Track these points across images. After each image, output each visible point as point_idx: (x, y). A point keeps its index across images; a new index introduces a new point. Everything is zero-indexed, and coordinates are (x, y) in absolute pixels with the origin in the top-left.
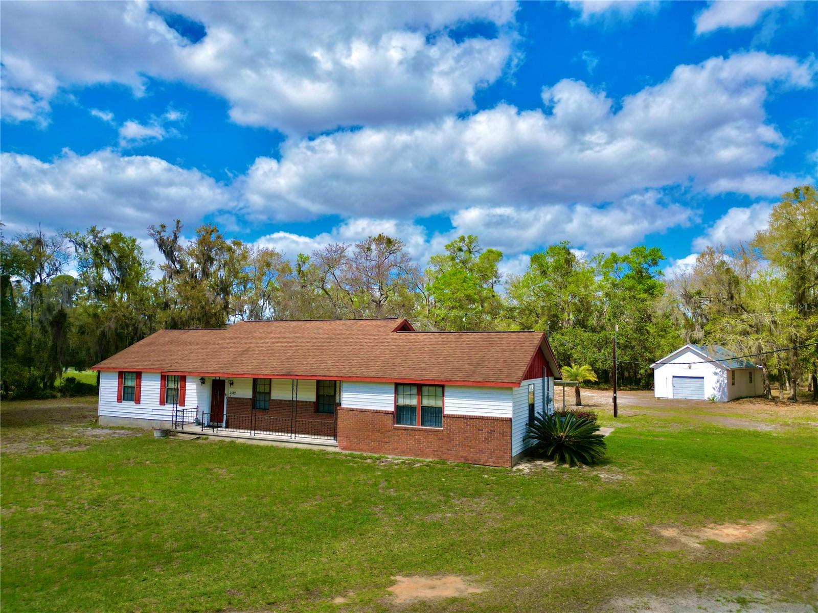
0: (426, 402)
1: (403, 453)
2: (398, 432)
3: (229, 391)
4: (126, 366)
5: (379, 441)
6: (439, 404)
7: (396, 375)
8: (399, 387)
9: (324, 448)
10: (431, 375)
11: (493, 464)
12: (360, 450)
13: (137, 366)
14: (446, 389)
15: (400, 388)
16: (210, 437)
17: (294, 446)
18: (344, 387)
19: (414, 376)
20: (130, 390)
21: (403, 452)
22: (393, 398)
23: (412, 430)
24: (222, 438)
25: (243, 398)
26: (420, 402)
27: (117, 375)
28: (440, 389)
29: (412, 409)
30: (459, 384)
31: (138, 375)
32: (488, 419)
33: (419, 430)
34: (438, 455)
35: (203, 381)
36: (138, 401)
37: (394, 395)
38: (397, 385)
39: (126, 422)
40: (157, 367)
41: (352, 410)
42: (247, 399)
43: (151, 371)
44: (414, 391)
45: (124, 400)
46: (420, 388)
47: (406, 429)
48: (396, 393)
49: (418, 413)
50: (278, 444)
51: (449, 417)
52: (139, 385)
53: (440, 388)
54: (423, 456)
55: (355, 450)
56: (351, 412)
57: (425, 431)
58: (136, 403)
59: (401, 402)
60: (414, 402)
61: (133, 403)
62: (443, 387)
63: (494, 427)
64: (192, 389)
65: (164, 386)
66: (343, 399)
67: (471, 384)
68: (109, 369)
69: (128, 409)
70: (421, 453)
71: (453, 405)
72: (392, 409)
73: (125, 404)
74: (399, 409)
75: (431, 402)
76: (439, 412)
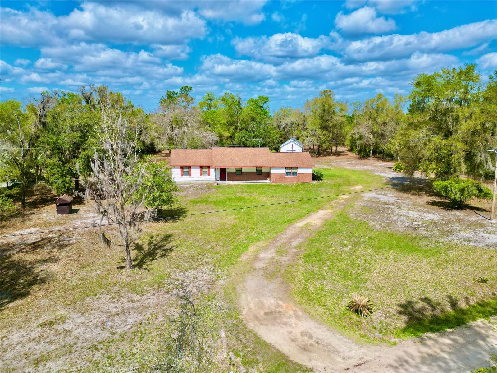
0: (293, 171)
1: (288, 182)
2: (286, 178)
3: (227, 171)
4: (184, 165)
5: (282, 180)
6: (296, 171)
7: (286, 166)
8: (287, 168)
9: (266, 183)
10: (294, 165)
11: (308, 182)
12: (277, 183)
14: (298, 168)
18: (272, 168)
19: (291, 165)
20: (186, 172)
23: (290, 177)
25: (232, 172)
27: (180, 168)
30: (302, 166)
31: (190, 168)
32: (307, 173)
33: (292, 177)
34: (296, 182)
35: (217, 169)
37: (285, 170)
39: (185, 182)
40: (198, 165)
42: (234, 173)
43: (195, 167)
46: (291, 168)
47: (288, 177)
49: (291, 173)
51: (299, 174)
52: (190, 171)
53: (296, 168)
55: (275, 183)
56: (274, 174)
58: (189, 176)
59: (287, 171)
60: (290, 171)
63: (308, 175)
64: (212, 171)
65: (201, 170)
66: (272, 171)
67: (304, 166)
68: (176, 166)
69: (186, 178)
70: (292, 182)
71: (299, 171)
72: (285, 173)
73: (184, 176)
74: (287, 173)
75: (294, 171)
76: (296, 173)
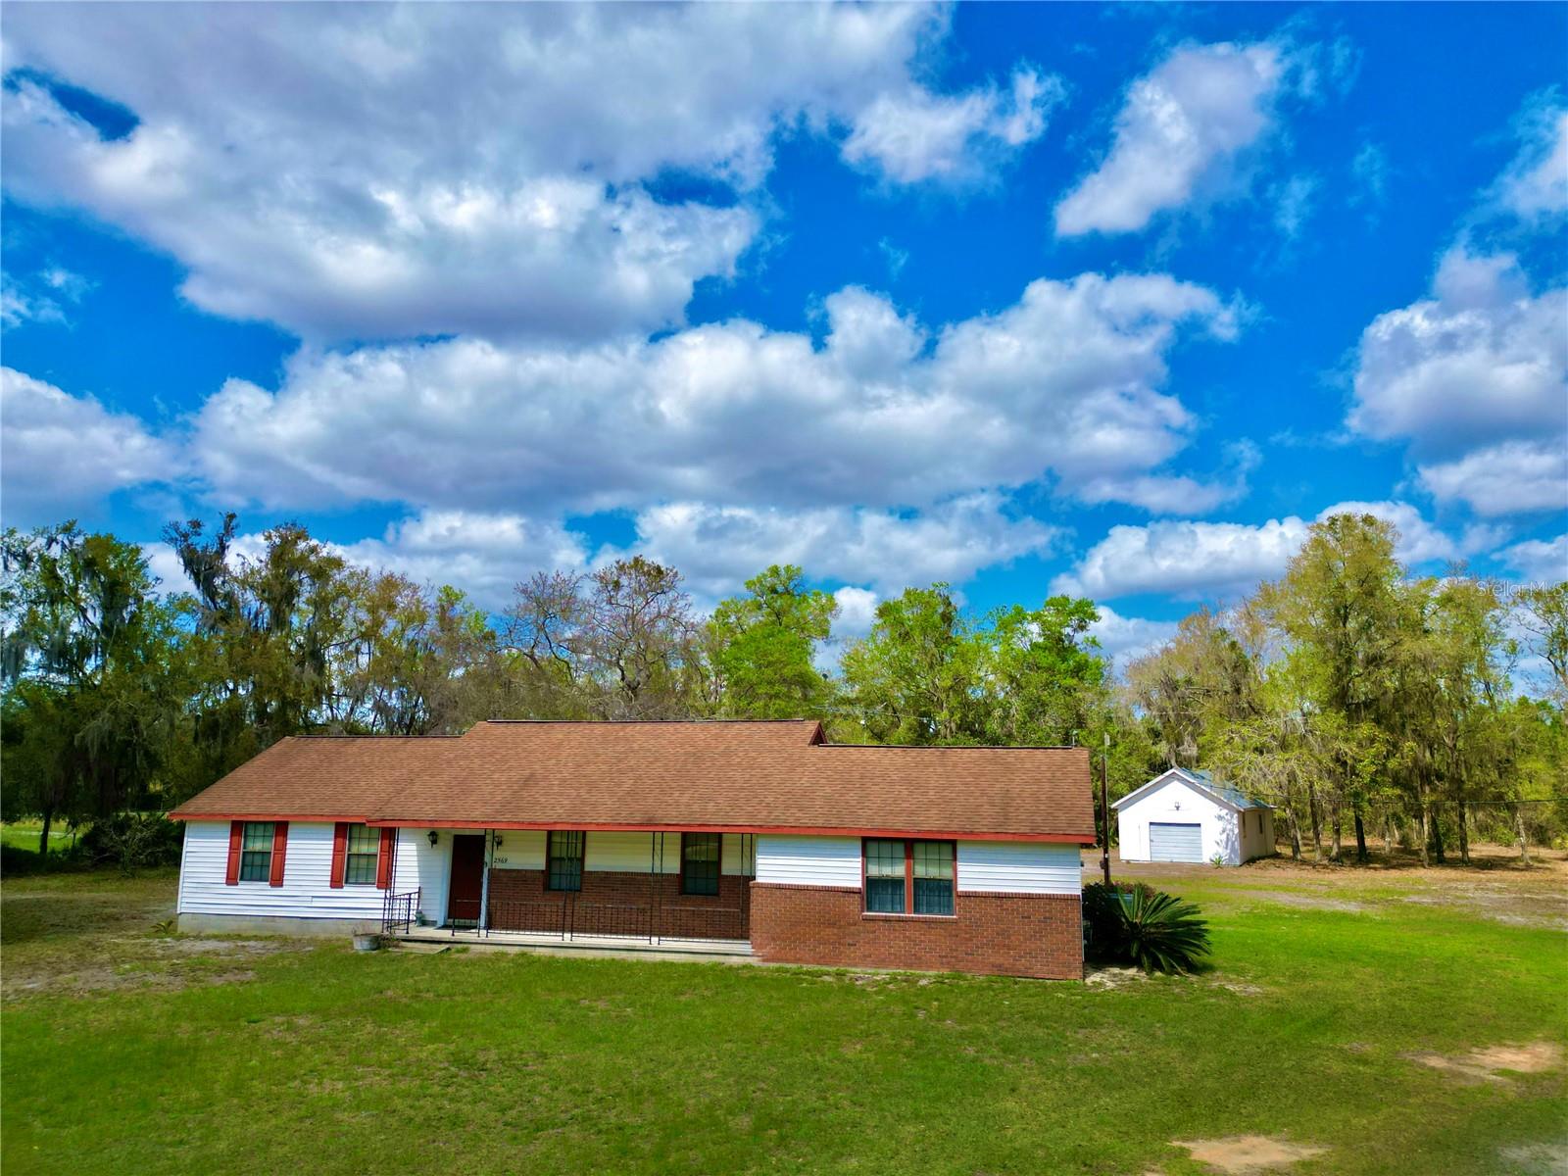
0: (920, 871)
1: (881, 963)
2: (869, 926)
4: (252, 810)
5: (833, 943)
6: (946, 873)
7: (863, 823)
8: (870, 844)
9: (722, 959)
10: (931, 822)
11: (1051, 976)
12: (797, 961)
13: (278, 809)
14: (960, 848)
15: (873, 848)
16: (473, 946)
17: (659, 957)
18: (761, 844)
19: (900, 824)
20: (258, 860)
21: (883, 961)
22: (860, 865)
23: (900, 920)
24: (501, 948)
25: (526, 871)
26: (909, 870)
27: (229, 828)
28: (948, 849)
29: (896, 883)
30: (988, 838)
31: (281, 829)
32: (1039, 897)
33: (912, 920)
34: (948, 963)
35: (434, 838)
36: (277, 881)
37: (860, 859)
38: (866, 841)
39: (245, 924)
40: (326, 811)
41: (779, 887)
42: (532, 871)
43: (310, 820)
44: (900, 849)
45: (241, 879)
46: (909, 845)
47: (886, 920)
48: (864, 854)
49: (908, 891)
50: (624, 955)
51: (968, 895)
52: (281, 850)
53: (948, 846)
54: (920, 967)
55: (787, 961)
56: (778, 892)
57: (925, 921)
58: (272, 885)
59: (874, 871)
60: (898, 870)
61: (265, 885)
62: (953, 843)
63: (1050, 912)
64: (408, 855)
65: (343, 850)
66: (759, 867)
67: (1010, 838)
68: (210, 818)
69: (253, 898)
70: (916, 961)
71: (974, 876)
72: (857, 883)
73: (244, 887)
74: (871, 883)
75: (933, 872)
76: (946, 887)
